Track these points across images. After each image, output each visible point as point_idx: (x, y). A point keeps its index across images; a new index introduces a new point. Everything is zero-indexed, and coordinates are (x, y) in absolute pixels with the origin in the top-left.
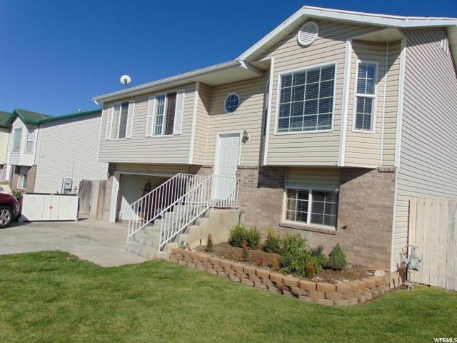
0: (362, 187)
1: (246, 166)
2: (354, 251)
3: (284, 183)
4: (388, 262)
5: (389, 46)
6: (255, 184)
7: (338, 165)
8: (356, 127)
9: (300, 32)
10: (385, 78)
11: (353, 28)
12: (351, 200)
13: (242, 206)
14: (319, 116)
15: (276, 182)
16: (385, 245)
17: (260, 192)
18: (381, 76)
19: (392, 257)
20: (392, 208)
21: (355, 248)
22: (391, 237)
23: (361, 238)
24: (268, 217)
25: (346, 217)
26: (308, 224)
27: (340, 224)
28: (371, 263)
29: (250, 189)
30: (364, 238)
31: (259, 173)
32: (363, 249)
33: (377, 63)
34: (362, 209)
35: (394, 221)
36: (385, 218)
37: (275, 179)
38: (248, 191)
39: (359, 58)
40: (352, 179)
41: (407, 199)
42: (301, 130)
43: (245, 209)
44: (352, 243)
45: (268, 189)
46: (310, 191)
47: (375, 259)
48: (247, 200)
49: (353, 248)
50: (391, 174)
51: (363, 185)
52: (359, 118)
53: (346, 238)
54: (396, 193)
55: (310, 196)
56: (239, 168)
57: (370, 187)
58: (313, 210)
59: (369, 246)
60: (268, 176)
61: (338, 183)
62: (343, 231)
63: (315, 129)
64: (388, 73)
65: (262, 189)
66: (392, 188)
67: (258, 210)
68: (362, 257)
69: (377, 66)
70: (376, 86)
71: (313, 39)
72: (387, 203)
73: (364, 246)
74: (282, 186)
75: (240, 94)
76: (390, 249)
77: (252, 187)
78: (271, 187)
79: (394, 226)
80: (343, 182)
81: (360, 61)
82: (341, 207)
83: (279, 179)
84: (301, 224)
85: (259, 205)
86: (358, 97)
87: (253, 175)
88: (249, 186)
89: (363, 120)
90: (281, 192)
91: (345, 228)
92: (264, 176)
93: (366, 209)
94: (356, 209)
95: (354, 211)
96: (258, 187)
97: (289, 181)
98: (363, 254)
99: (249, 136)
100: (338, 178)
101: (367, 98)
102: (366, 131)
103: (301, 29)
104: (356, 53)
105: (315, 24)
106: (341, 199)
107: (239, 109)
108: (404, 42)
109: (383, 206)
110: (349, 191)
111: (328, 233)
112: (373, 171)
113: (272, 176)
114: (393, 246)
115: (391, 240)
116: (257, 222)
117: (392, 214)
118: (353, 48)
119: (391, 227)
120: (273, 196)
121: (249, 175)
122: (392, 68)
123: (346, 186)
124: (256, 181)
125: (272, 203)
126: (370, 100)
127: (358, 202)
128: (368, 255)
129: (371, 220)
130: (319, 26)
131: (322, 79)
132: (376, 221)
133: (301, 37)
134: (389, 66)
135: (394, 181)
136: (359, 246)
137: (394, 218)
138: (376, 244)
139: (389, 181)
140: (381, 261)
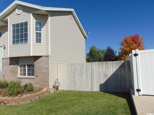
0: (40, 62)
1: (5, 58)
2: (39, 83)
3: (18, 63)
4: (48, 85)
5: (45, 16)
6: (8, 64)
7: (30, 55)
8: (36, 43)
9: (16, 9)
10: (45, 26)
11: (32, 9)
12: (38, 67)
13: (4, 72)
14: (24, 39)
15: (15, 63)
16: (47, 80)
17: (10, 67)
18: (44, 26)
19: (50, 83)
20: (48, 68)
21: (40, 82)
22: (49, 77)
23: (41, 79)
24: (14, 76)
25: (37, 73)
26: (26, 76)
27: (35, 75)
28: (44, 86)
29: (7, 66)
30: (42, 79)
31: (10, 60)
32: (42, 82)
33: (42, 21)
34: (41, 69)
35: (50, 72)
36: (47, 71)
37: (15, 62)
38: (6, 67)
39: (35, 20)
40: (37, 60)
41: (57, 64)
42: (19, 44)
43: (6, 74)
44: (39, 81)
45: (13, 65)
46: (26, 65)
47: (45, 85)
48: (6, 71)
49: (39, 82)
50: (48, 57)
51: (41, 61)
52: (37, 39)
53: (37, 79)
54: (49, 63)
55: (26, 67)
56: (3, 59)
57: (43, 62)
58: (28, 71)
59: (43, 81)
60: (13, 61)
61: (34, 61)
62: (36, 77)
63: (23, 44)
64: (46, 25)
65: (11, 66)
66: (48, 61)
67: (10, 74)
68: (42, 85)
69: (42, 22)
70: (42, 29)
71: (20, 12)
72: (47, 67)
73: (42, 81)
74: (18, 64)
75: (2, 31)
76: (49, 81)
77: (8, 65)
78: (14, 65)
79: (50, 74)
80: (35, 61)
81: (36, 21)
82: (35, 69)
83: (16, 62)
84: (24, 76)
85: (10, 72)
86: (36, 33)
87: (8, 61)
88: (6, 65)
89: (38, 40)
90: (17, 66)
91: (36, 76)
92: (11, 61)
93: (42, 69)
94: (39, 69)
95: (39, 70)
96: (10, 65)
97: (20, 62)
98: (42, 84)
99: (5, 47)
100: (34, 60)
101: (39, 33)
102: (39, 44)
103: (17, 8)
104: (34, 18)
105: (21, 7)
106: (35, 67)
107: (1, 37)
108: (49, 15)
109: (46, 68)
110: (37, 64)
111: (32, 79)
112: (43, 57)
113: (14, 61)
114: (50, 80)
115: (49, 78)
116: (10, 78)
117: (49, 70)
118: (33, 16)
119: (49, 74)
120: (14, 68)
121: (6, 61)
122: (47, 23)
123: (36, 62)
124: (9, 63)
125: (14, 70)
126: (40, 33)
127: (40, 67)
128: (43, 84)
129: (43, 73)
130: (22, 8)
131: (24, 26)
132: (45, 73)
133: (17, 11)
134: (46, 22)
135: (49, 59)
136: (41, 81)
137: (50, 71)
138: (45, 80)
139: (47, 59)
140: (47, 85)
